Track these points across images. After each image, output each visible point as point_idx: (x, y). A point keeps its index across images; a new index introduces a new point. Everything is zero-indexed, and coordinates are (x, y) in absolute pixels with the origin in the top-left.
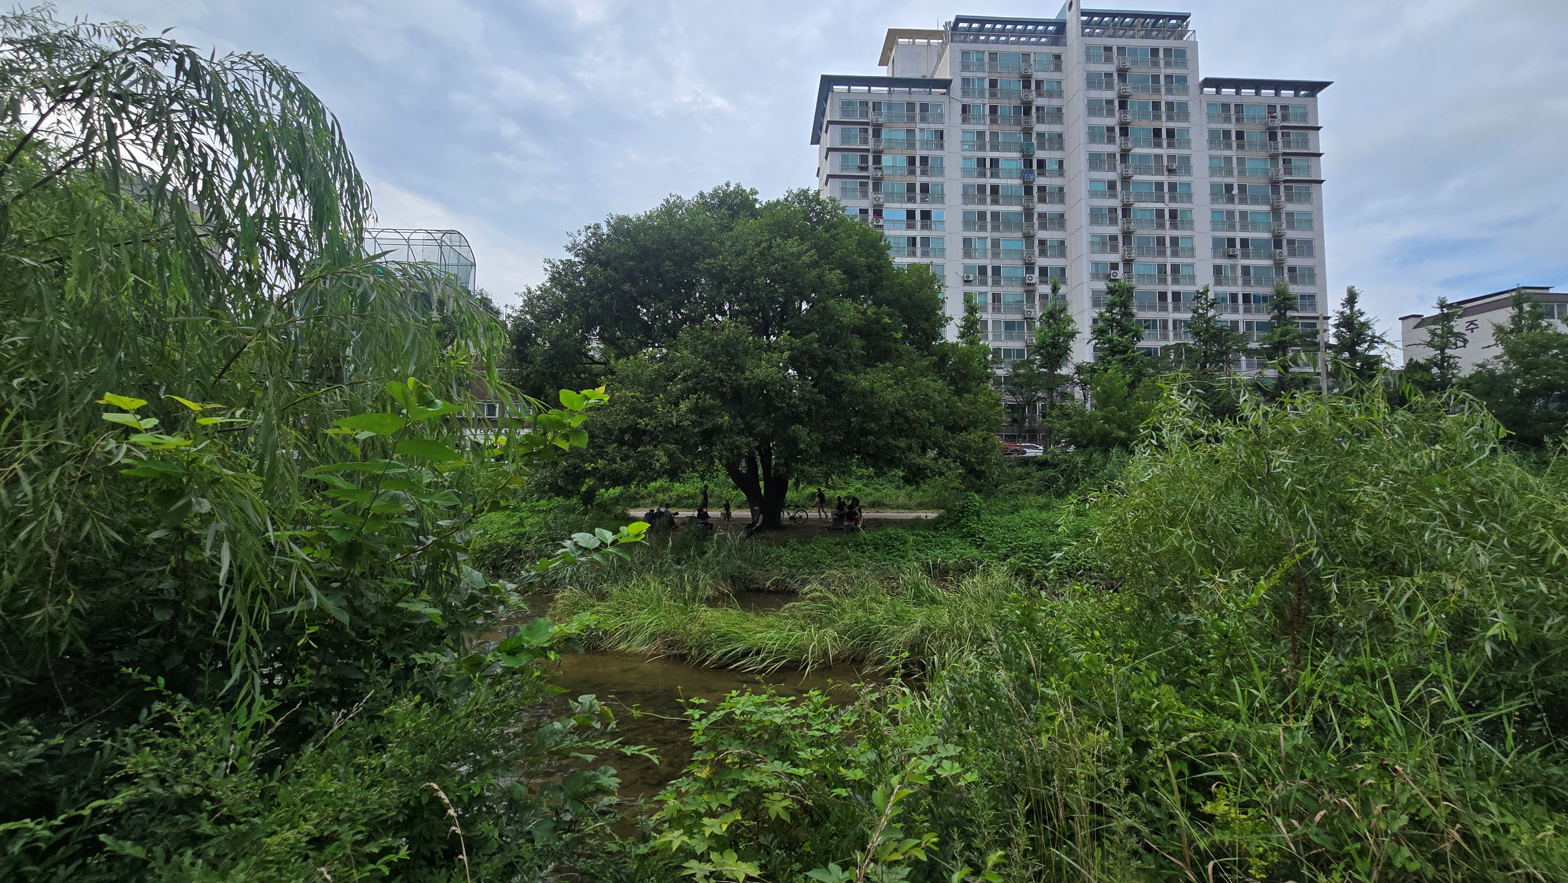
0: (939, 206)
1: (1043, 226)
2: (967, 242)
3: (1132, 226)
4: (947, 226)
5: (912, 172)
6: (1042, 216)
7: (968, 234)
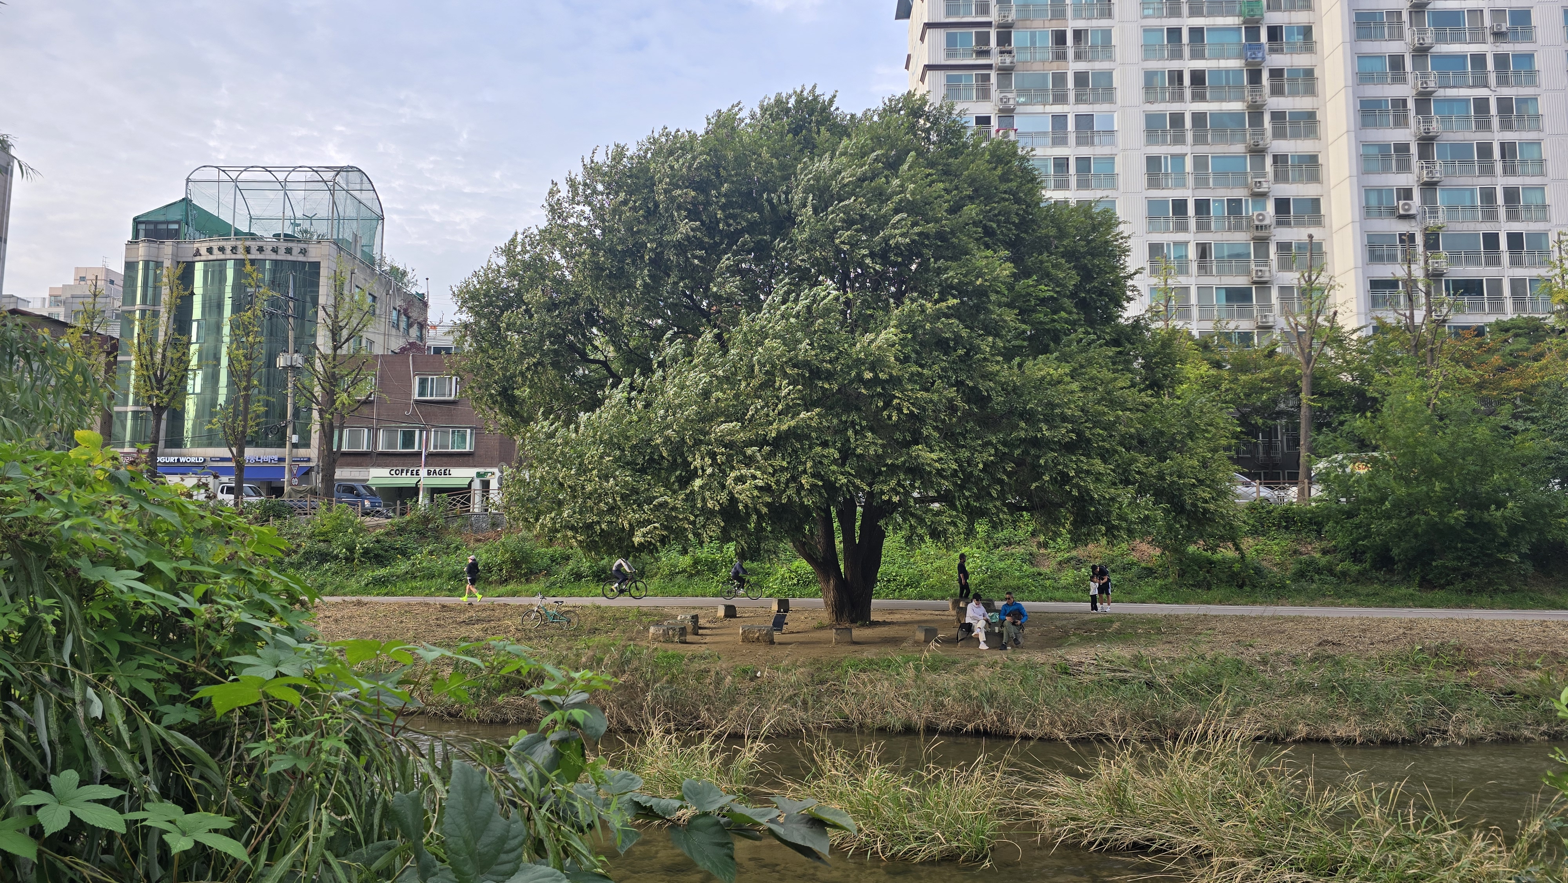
0: (1105, 107)
1: (1279, 134)
2: (1153, 163)
3: (1435, 126)
4: (1119, 138)
5: (1061, 56)
6: (1277, 116)
7: (1156, 150)
